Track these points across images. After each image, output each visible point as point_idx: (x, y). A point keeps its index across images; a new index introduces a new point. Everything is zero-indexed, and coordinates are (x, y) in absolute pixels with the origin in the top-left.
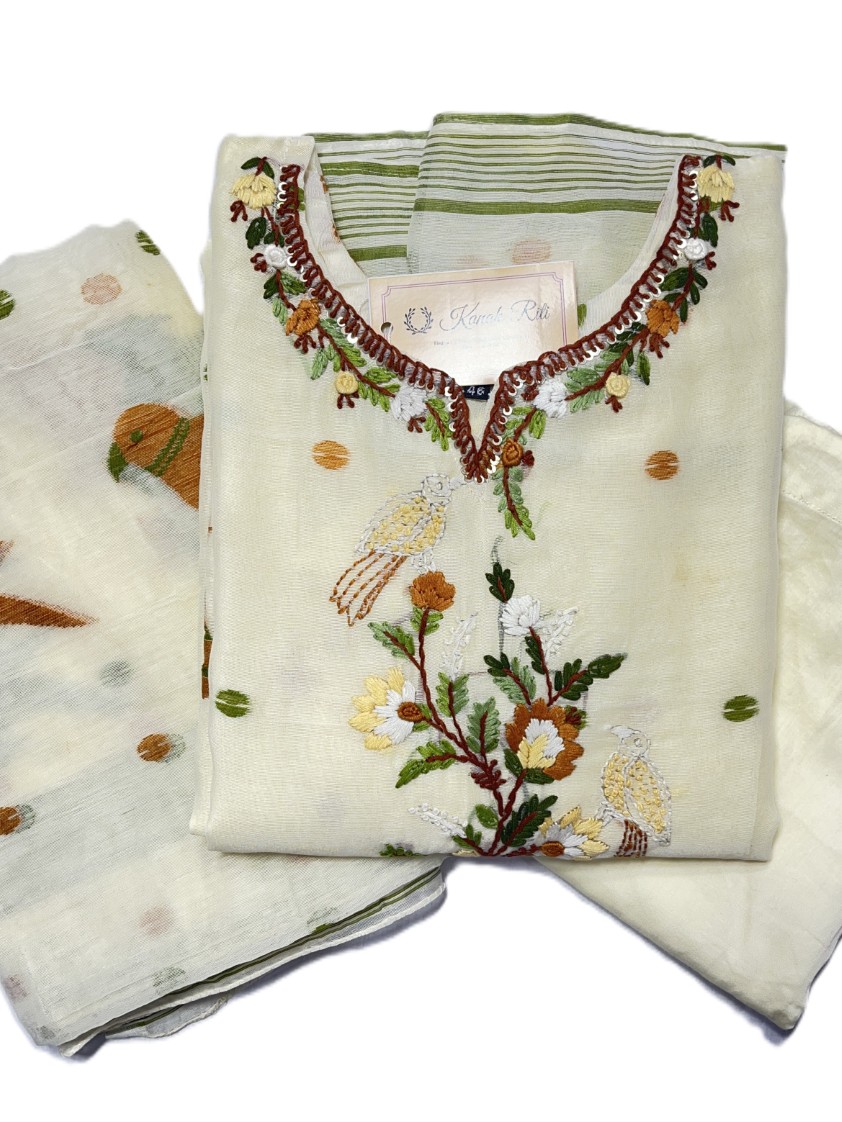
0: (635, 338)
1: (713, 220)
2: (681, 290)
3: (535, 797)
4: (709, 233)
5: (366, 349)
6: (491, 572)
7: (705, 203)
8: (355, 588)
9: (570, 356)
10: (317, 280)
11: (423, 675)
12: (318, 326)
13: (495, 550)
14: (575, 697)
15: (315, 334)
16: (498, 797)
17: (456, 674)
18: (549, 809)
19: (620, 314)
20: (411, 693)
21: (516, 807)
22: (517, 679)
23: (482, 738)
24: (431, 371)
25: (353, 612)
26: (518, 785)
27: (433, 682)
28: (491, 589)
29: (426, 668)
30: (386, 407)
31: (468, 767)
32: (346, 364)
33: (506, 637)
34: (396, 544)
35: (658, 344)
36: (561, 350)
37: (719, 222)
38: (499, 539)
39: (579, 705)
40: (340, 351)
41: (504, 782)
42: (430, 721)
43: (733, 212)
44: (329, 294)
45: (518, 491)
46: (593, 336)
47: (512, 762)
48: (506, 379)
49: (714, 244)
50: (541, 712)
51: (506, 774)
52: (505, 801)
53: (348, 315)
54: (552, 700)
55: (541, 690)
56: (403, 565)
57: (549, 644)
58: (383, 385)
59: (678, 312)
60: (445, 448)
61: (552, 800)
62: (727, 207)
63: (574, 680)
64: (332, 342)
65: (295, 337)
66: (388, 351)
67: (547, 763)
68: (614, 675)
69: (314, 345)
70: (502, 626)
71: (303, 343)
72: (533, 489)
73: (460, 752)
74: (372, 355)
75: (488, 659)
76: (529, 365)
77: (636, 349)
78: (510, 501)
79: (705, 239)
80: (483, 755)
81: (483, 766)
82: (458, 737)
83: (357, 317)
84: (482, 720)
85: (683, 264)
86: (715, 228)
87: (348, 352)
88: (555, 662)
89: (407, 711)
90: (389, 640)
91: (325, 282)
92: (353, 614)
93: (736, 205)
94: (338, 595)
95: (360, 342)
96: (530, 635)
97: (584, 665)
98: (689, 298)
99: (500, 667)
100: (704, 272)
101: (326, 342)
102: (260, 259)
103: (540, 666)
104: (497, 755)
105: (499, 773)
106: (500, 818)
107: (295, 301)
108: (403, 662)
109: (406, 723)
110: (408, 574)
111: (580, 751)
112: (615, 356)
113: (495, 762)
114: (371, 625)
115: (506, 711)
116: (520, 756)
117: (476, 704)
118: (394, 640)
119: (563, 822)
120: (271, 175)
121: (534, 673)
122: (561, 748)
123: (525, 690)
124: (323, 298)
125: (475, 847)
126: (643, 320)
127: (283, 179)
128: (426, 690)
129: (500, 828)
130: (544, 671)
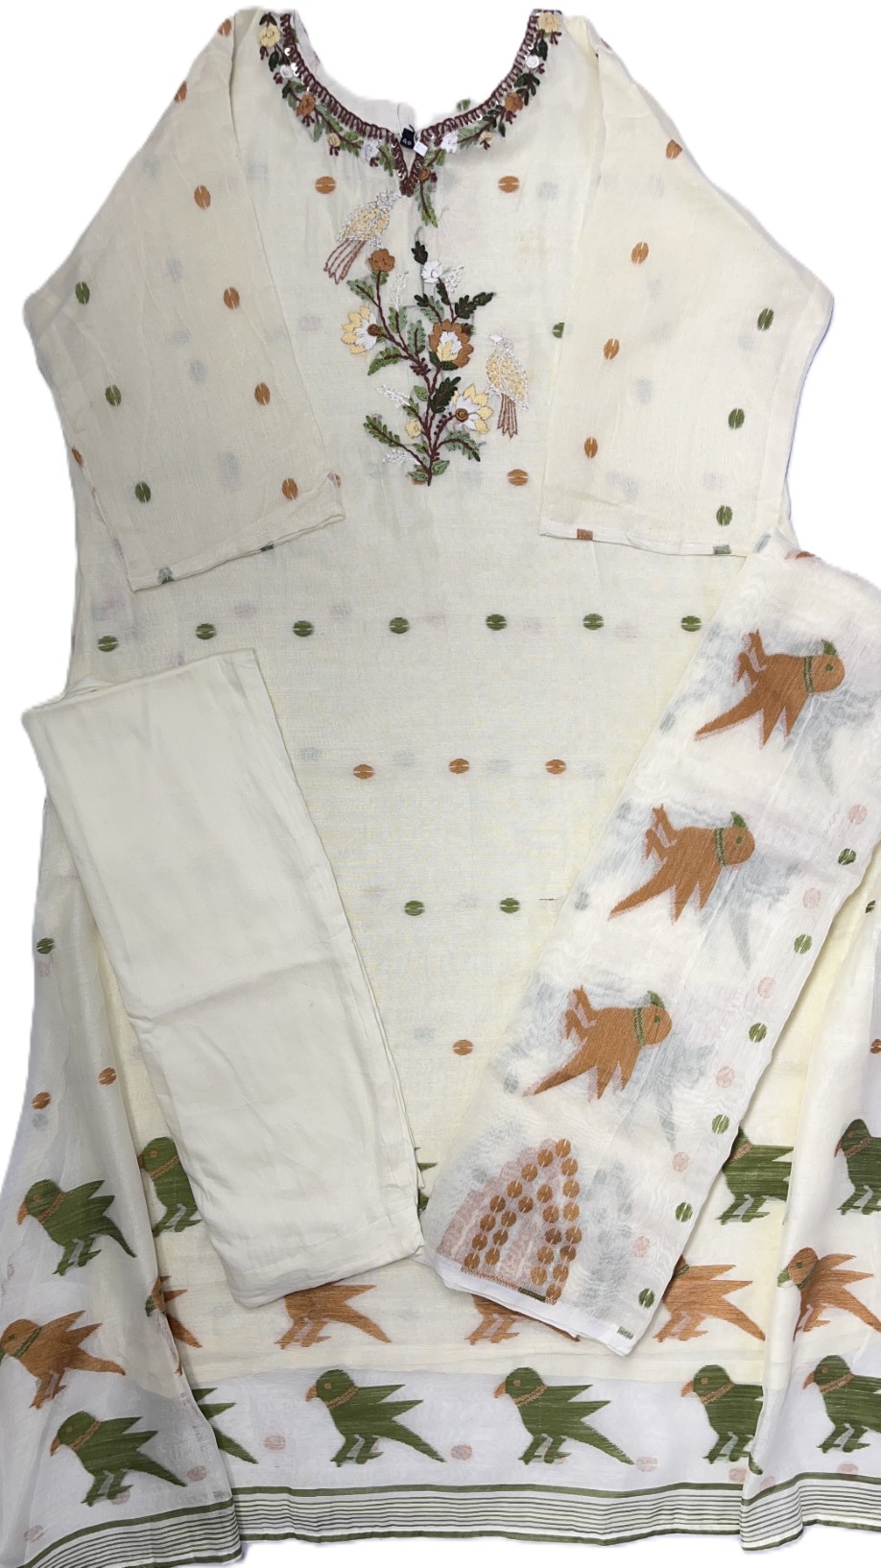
0: (497, 114)
1: (545, 44)
2: (526, 87)
3: (448, 379)
4: (542, 52)
5: (343, 121)
6: (414, 246)
7: (542, 33)
8: (338, 261)
9: (461, 121)
10: (312, 82)
11: (380, 310)
12: (314, 109)
13: (417, 233)
14: (468, 317)
15: (313, 115)
16: (427, 380)
17: (400, 307)
18: (456, 386)
19: (490, 99)
20: (374, 320)
21: (437, 386)
22: (433, 309)
23: (416, 345)
24: (380, 129)
25: (338, 276)
26: (438, 373)
27: (386, 314)
28: (415, 257)
29: (382, 305)
30: (357, 154)
31: (409, 363)
32: (331, 128)
33: (426, 284)
34: (359, 235)
35: (510, 116)
36: (456, 118)
37: (549, 45)
38: (420, 228)
39: (469, 321)
40: (329, 123)
41: (429, 370)
42: (385, 336)
43: (559, 38)
44: (319, 89)
45: (428, 198)
46: (475, 110)
47: (434, 357)
48: (425, 133)
49: (545, 59)
50: (449, 326)
51: (430, 366)
52: (431, 383)
53: (331, 101)
54: (454, 320)
55: (447, 314)
56: (365, 246)
57: (450, 288)
58: (354, 142)
59: (523, 100)
60: (391, 175)
61: (459, 379)
62: (554, 35)
63: (466, 307)
64: (323, 118)
65: (302, 117)
66: (356, 121)
67: (453, 358)
68: (489, 304)
69: (313, 121)
70: (422, 279)
71: (307, 120)
72: (438, 199)
73: (404, 354)
74: (346, 124)
75: (416, 297)
76: (438, 125)
77: (498, 120)
78: (424, 204)
79: (539, 56)
80: (417, 355)
81: (417, 362)
82: (403, 345)
83: (336, 102)
84: (417, 332)
85: (525, 71)
86: (546, 48)
87: (332, 123)
88: (454, 298)
89: (373, 330)
90: (359, 290)
91: (317, 83)
92: (337, 278)
93: (560, 34)
94: (329, 266)
95: (339, 117)
96: (440, 283)
97: (471, 299)
98: (530, 92)
99: (423, 301)
100: (537, 75)
101: (320, 118)
102: (278, 76)
103: (445, 300)
104: (425, 355)
105: (426, 366)
106: (429, 393)
107: (300, 96)
108: (368, 303)
109: (372, 337)
110: (366, 253)
111: (472, 349)
112: (486, 123)
113: (424, 359)
114: (349, 282)
115: (428, 327)
116: (439, 355)
117: (412, 325)
118: (363, 290)
119: (465, 396)
120: (275, 24)
121: (442, 304)
122: (461, 347)
123: (438, 315)
124: (316, 92)
125: (417, 415)
126: (503, 104)
127: (282, 25)
128: (383, 319)
129: (430, 401)
130: (448, 303)
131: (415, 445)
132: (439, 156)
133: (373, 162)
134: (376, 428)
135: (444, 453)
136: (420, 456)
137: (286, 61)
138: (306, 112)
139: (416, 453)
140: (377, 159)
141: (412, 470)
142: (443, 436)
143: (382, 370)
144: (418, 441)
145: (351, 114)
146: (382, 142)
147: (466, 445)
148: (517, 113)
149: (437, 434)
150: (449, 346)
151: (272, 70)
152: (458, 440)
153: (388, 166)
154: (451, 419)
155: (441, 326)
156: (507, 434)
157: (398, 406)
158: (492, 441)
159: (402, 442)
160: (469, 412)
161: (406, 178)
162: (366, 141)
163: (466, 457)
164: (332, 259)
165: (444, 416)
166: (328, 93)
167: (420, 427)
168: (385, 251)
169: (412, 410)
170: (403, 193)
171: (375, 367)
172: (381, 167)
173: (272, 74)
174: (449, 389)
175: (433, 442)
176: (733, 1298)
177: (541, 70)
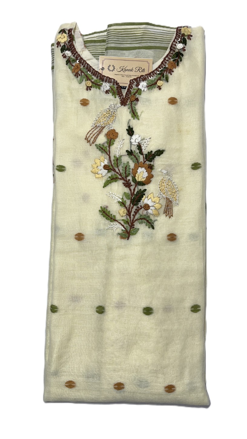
0: (164, 71)
1: (185, 39)
2: (177, 58)
3: (141, 190)
4: (184, 42)
5: (93, 75)
6: (128, 128)
7: (183, 35)
8: (91, 136)
9: (148, 76)
10: (79, 58)
11: (110, 157)
12: (80, 70)
13: (129, 123)
14: (151, 161)
15: (80, 72)
16: (130, 190)
17: (118, 155)
18: (144, 193)
19: (160, 65)
20: (106, 162)
21: (135, 193)
22: (135, 156)
23: (125, 173)
24: (110, 79)
26: (136, 187)
27: (112, 158)
28: (128, 133)
29: (111, 155)
30: (99, 89)
31: (122, 181)
32: (88, 79)
33: (132, 145)
34: (102, 124)
35: (171, 71)
36: (145, 75)
37: (187, 40)
38: (130, 120)
39: (152, 163)
40: (86, 76)
41: (132, 185)
42: (111, 170)
43: (191, 38)
44: (82, 61)
45: (135, 108)
46: (153, 71)
47: (134, 180)
48: (131, 81)
49: (185, 45)
50: (142, 165)
51: (132, 183)
52: (132, 191)
54: (145, 162)
55: (141, 159)
57: (143, 147)
58: (98, 84)
59: (176, 64)
60: (116, 97)
61: (145, 190)
62: (189, 36)
64: (84, 74)
65: (75, 74)
66: (99, 75)
67: (144, 180)
68: (162, 156)
69: (80, 75)
70: (131, 143)
71: (77, 75)
72: (139, 108)
73: (120, 177)
74: (95, 76)
75: (127, 151)
76: (137, 78)
77: (165, 74)
78: (132, 110)
80: (126, 178)
81: (126, 181)
82: (119, 173)
83: (90, 67)
84: (126, 167)
85: (177, 51)
87: (88, 76)
88: (145, 152)
89: (105, 167)
90: (100, 149)
91: (82, 58)
92: (91, 143)
93: (191, 36)
94: (87, 138)
95: (92, 73)
96: (138, 145)
97: (153, 153)
98: (179, 60)
100: (182, 52)
102: (64, 55)
103: (141, 152)
104: (130, 178)
105: (130, 183)
106: (131, 196)
107: (74, 64)
108: (104, 154)
109: (105, 170)
110: (105, 131)
111: (152, 176)
112: (159, 76)
114: (96, 145)
115: (132, 165)
116: (136, 178)
117: (124, 164)
118: (102, 149)
119: (149, 197)
121: (139, 155)
122: (147, 175)
123: (137, 159)
125: (125, 206)
126: (167, 66)
127: (68, 33)
128: (110, 161)
129: (131, 199)
130: (142, 154)
131: (123, 220)
132: (139, 91)
133: (107, 92)
134: (105, 212)
135: (137, 225)
136: (125, 225)
137: (68, 49)
138: (77, 71)
139: (123, 223)
140: (109, 91)
141: (120, 232)
142: (137, 216)
143: (110, 185)
144: (124, 218)
146: (112, 84)
147: (148, 221)
148: (174, 70)
149: (134, 216)
150: (142, 174)
151: (62, 53)
152: (144, 219)
153: (114, 94)
154: (141, 208)
155: (138, 165)
156: (168, 216)
157: (116, 201)
158: (161, 219)
159: (117, 219)
160: (150, 205)
161: (123, 99)
162: (104, 84)
163: (147, 227)
164: (89, 134)
165: (138, 207)
166: (86, 63)
167: (126, 211)
168: (114, 130)
169: (122, 204)
170: (122, 105)
171: (105, 185)
172: (110, 94)
174: (141, 194)
175: (131, 219)
177: (184, 49)
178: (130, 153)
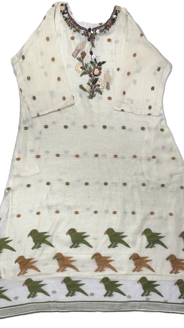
1: (117, 13)
2: (113, 21)
3: (96, 78)
4: (116, 14)
5: (77, 26)
6: (90, 51)
7: (116, 11)
10: (71, 18)
11: (83, 64)
13: (91, 49)
15: (71, 24)
16: (92, 78)
17: (87, 63)
18: (98, 80)
19: (106, 23)
20: (82, 66)
21: (94, 79)
22: (94, 64)
23: (90, 71)
24: (84, 28)
25: (75, 56)
26: (94, 77)
27: (84, 64)
28: (90, 54)
30: (79, 33)
31: (89, 74)
32: (74, 27)
34: (79, 49)
35: (110, 27)
36: (99, 27)
38: (91, 48)
39: (101, 67)
42: (84, 69)
43: (120, 12)
44: (72, 19)
45: (93, 42)
46: (103, 25)
48: (93, 29)
49: (117, 16)
50: (97, 68)
51: (93, 75)
52: (93, 79)
54: (98, 66)
55: (96, 65)
56: (80, 51)
57: (97, 60)
58: (79, 30)
59: (112, 24)
60: (86, 37)
61: (98, 78)
62: (119, 11)
63: (100, 64)
65: (68, 25)
67: (97, 74)
68: (105, 64)
70: (92, 58)
71: (69, 26)
72: (95, 42)
73: (87, 73)
75: (90, 62)
76: (96, 28)
77: (107, 27)
78: (92, 43)
81: (90, 74)
82: (87, 71)
83: (75, 22)
84: (90, 68)
85: (113, 18)
86: (117, 14)
87: (74, 26)
88: (98, 62)
89: (81, 68)
91: (72, 18)
93: (120, 11)
94: (73, 55)
96: (95, 59)
97: (101, 63)
100: (115, 19)
101: (72, 25)
103: (96, 62)
104: (92, 73)
107: (68, 20)
108: (80, 62)
111: (101, 72)
112: (105, 28)
114: (77, 58)
115: (92, 68)
116: (94, 73)
117: (89, 67)
118: (80, 60)
119: (100, 81)
120: (63, 6)
121: (95, 63)
122: (99, 72)
123: (94, 65)
124: (71, 20)
125: (90, 85)
126: (108, 24)
127: (65, 6)
128: (83, 65)
129: (92, 82)
130: (97, 63)
131: (89, 91)
132: (96, 34)
134: (81, 87)
135: (95, 93)
136: (90, 93)
137: (66, 13)
138: (69, 24)
139: (89, 92)
140: (83, 34)
141: (89, 96)
142: (95, 89)
143: (83, 76)
144: (90, 90)
145: (78, 25)
146: (84, 30)
147: (99, 91)
148: (111, 26)
149: (94, 89)
150: (96, 71)
151: (63, 15)
152: (98, 90)
154: (97, 86)
155: (95, 68)
156: (108, 90)
157: (86, 83)
158: (105, 91)
159: (87, 90)
160: (100, 85)
161: (89, 38)
162: (81, 30)
163: (99, 94)
164: (74, 53)
165: (95, 85)
166: (74, 20)
167: (90, 87)
168: (84, 52)
169: (89, 84)
170: (88, 41)
171: (81, 75)
172: (84, 35)
173: (63, 16)
174: (96, 80)
175: (93, 90)
176: (148, 263)
177: (116, 18)
178: (92, 62)
